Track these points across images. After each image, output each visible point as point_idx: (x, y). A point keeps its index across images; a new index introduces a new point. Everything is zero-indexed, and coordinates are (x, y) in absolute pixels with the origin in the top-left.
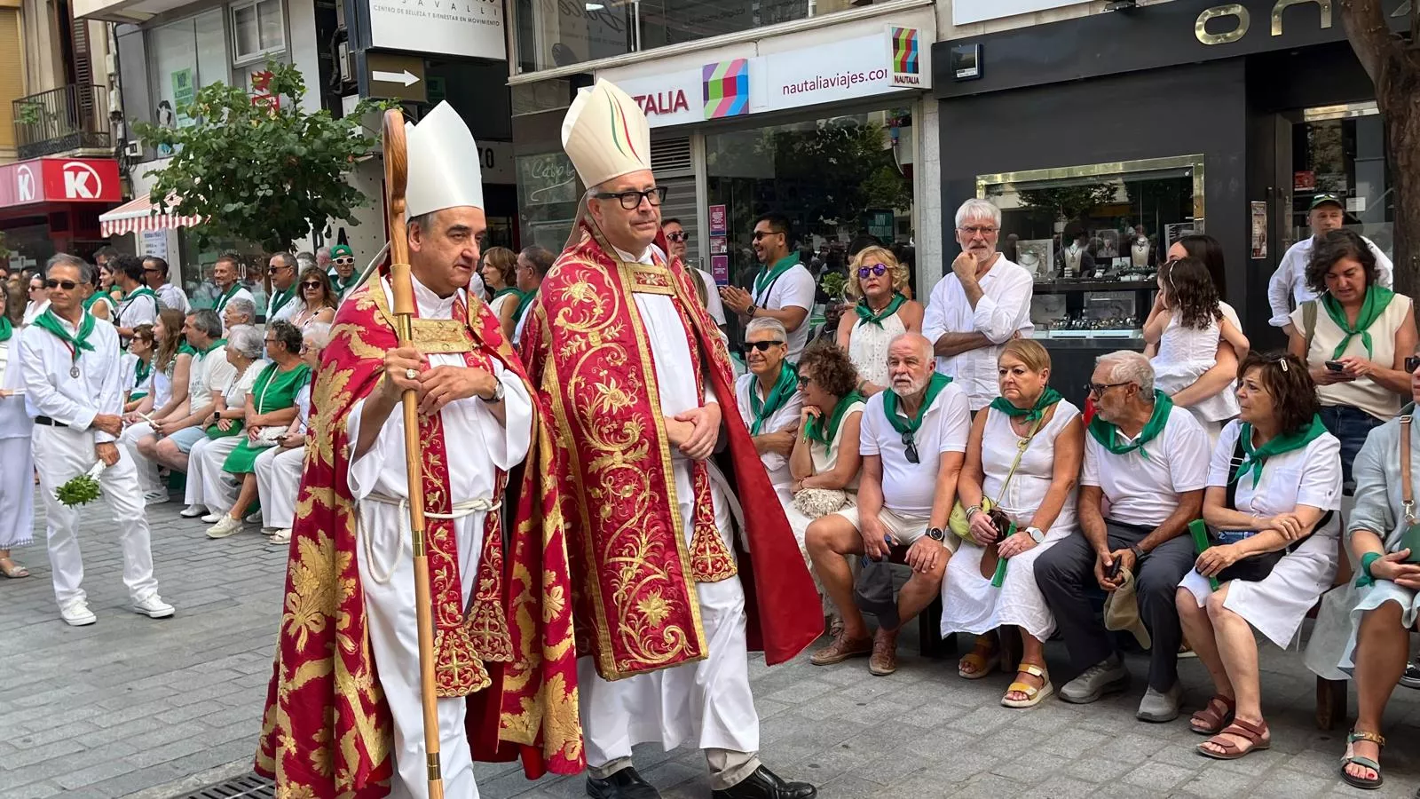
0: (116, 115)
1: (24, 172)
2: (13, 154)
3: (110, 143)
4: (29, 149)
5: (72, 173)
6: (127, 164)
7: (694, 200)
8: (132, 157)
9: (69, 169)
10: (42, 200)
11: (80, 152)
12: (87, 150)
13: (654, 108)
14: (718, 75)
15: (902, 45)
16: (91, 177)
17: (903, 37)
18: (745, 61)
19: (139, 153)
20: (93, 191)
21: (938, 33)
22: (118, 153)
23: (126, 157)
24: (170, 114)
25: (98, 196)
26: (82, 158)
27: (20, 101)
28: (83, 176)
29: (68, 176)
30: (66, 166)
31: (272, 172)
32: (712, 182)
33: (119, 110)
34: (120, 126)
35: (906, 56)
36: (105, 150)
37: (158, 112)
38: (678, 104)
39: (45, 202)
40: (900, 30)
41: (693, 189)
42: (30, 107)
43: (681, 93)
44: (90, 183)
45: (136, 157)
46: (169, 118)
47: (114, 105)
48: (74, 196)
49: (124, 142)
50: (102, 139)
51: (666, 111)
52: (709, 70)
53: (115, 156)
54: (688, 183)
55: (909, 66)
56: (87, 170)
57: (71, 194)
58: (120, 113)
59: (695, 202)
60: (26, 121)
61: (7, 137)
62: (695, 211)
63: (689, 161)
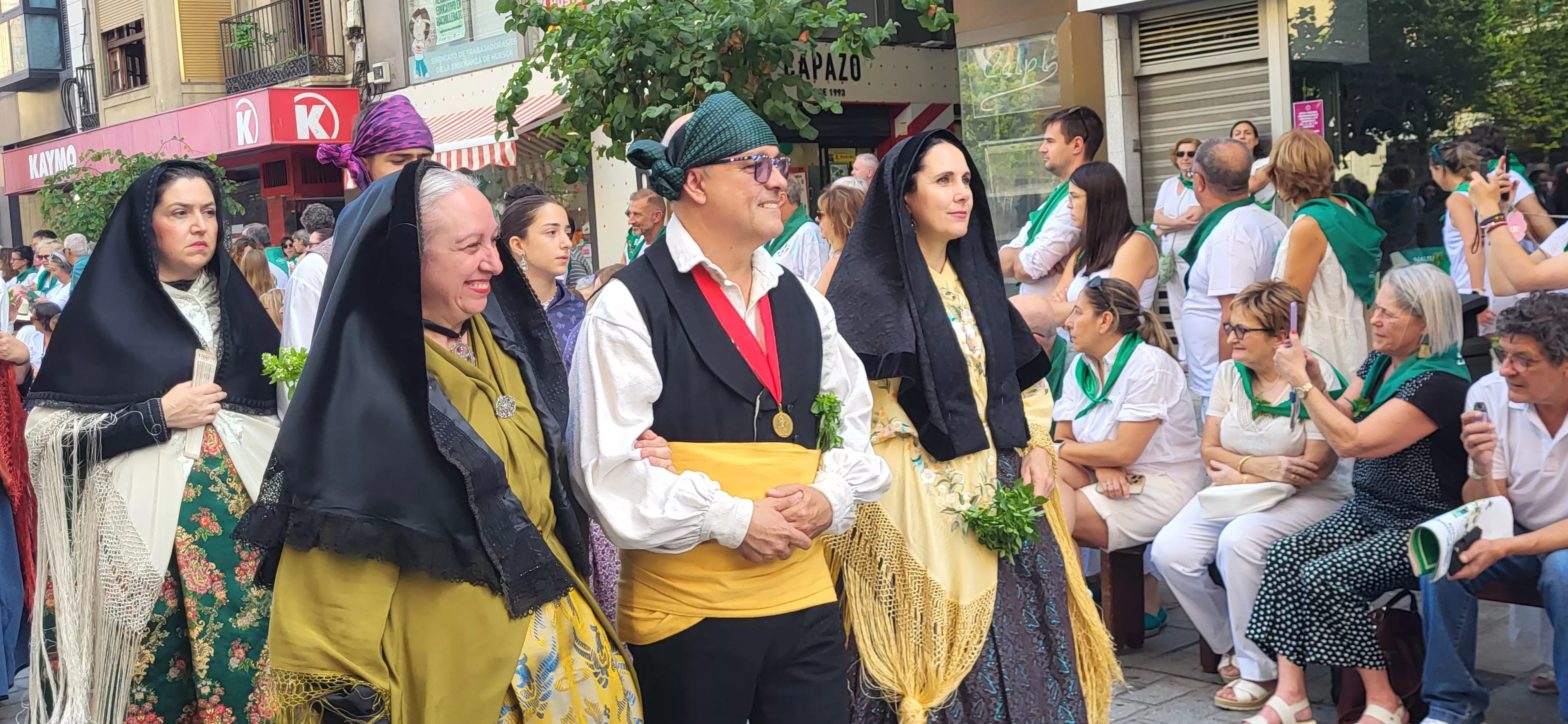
0: (356, 32)
1: (245, 107)
2: (221, 89)
3: (344, 68)
4: (240, 82)
5: (304, 107)
6: (369, 94)
7: (1266, 95)
8: (376, 86)
9: (301, 102)
10: (268, 142)
11: (308, 80)
12: (318, 78)
16: (327, 111)
19: (386, 79)
20: (330, 133)
22: (356, 81)
23: (368, 86)
24: (428, 25)
25: (334, 136)
26: (314, 88)
27: (228, 22)
28: (318, 110)
29: (300, 110)
30: (297, 98)
31: (707, 59)
32: (1298, 66)
33: (359, 24)
34: (360, 46)
36: (339, 78)
37: (412, 23)
39: (271, 145)
41: (1265, 79)
42: (245, 27)
44: (326, 121)
45: (385, 85)
46: (426, 33)
47: (352, 20)
48: (308, 137)
49: (364, 66)
50: (334, 63)
53: (352, 85)
54: (1257, 70)
56: (322, 103)
57: (303, 135)
58: (359, 29)
59: (1268, 98)
60: (236, 45)
61: (213, 68)
62: (1267, 111)
63: (1257, 38)
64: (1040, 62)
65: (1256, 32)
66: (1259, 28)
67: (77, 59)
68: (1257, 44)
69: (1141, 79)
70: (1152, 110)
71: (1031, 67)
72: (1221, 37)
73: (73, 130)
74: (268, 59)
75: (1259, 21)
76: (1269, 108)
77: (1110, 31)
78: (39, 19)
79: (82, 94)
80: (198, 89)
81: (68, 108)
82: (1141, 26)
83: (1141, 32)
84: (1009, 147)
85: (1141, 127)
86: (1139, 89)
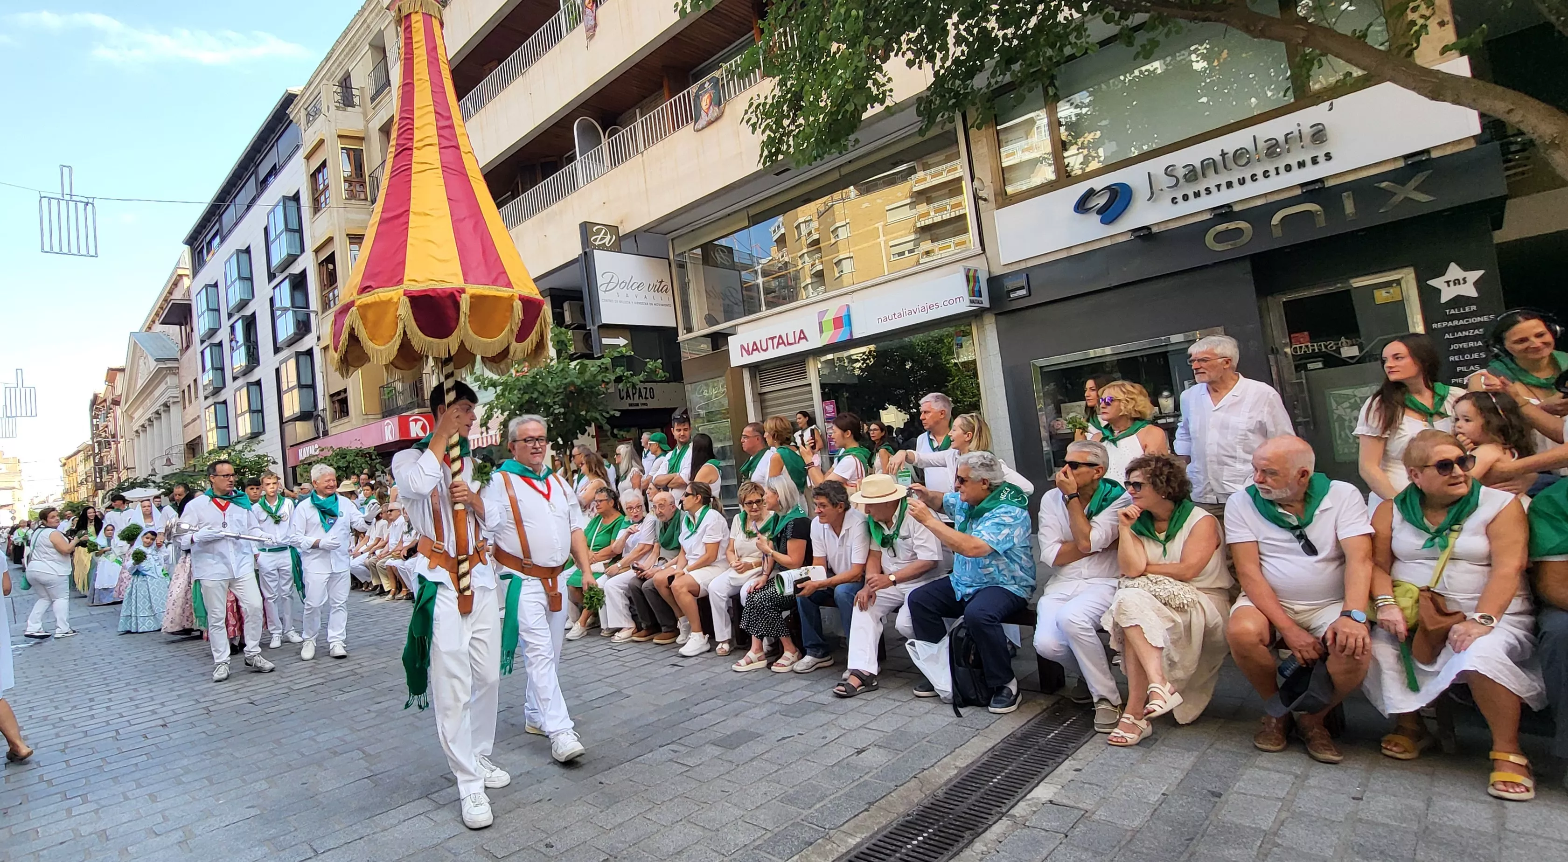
1: (387, 424)
2: (380, 416)
4: (387, 413)
5: (414, 423)
7: (812, 399)
9: (413, 421)
10: (398, 439)
11: (416, 411)
12: (421, 409)
13: (783, 343)
14: (829, 317)
15: (971, 279)
16: (424, 423)
17: (971, 274)
18: (848, 306)
20: (425, 432)
21: (989, 272)
25: (428, 434)
26: (419, 414)
27: (383, 387)
28: (420, 424)
29: (412, 424)
30: (410, 419)
32: (823, 386)
35: (974, 287)
38: (800, 338)
39: (400, 440)
40: (969, 270)
41: (811, 392)
42: (387, 391)
43: (802, 331)
44: (424, 428)
51: (792, 344)
52: (822, 314)
54: (808, 388)
55: (975, 293)
56: (422, 420)
57: (414, 435)
60: (386, 397)
61: (376, 407)
62: (813, 406)
63: (805, 375)
64: (720, 388)
65: (805, 373)
66: (807, 371)
67: (321, 406)
68: (805, 378)
69: (760, 394)
70: (766, 407)
71: (716, 391)
72: (792, 375)
73: (319, 437)
74: (400, 403)
75: (806, 368)
77: (746, 375)
78: (305, 390)
79: (323, 421)
80: (370, 417)
81: (317, 428)
82: (760, 372)
83: (760, 374)
86: (761, 398)
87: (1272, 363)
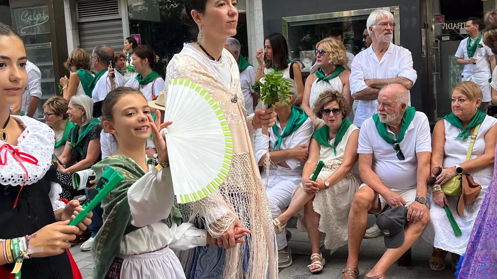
7: (122, 31)
41: (121, 26)
54: (118, 22)
59: (123, 33)
63: (118, 11)
64: (42, 15)
65: (117, 9)
66: (118, 7)
68: (118, 13)
69: (80, 24)
70: (84, 35)
71: (39, 17)
72: (106, 10)
75: (118, 5)
76: (123, 36)
82: (78, 4)
83: (79, 6)
84: (32, 47)
85: (81, 41)
86: (79, 28)
87: (423, 34)
